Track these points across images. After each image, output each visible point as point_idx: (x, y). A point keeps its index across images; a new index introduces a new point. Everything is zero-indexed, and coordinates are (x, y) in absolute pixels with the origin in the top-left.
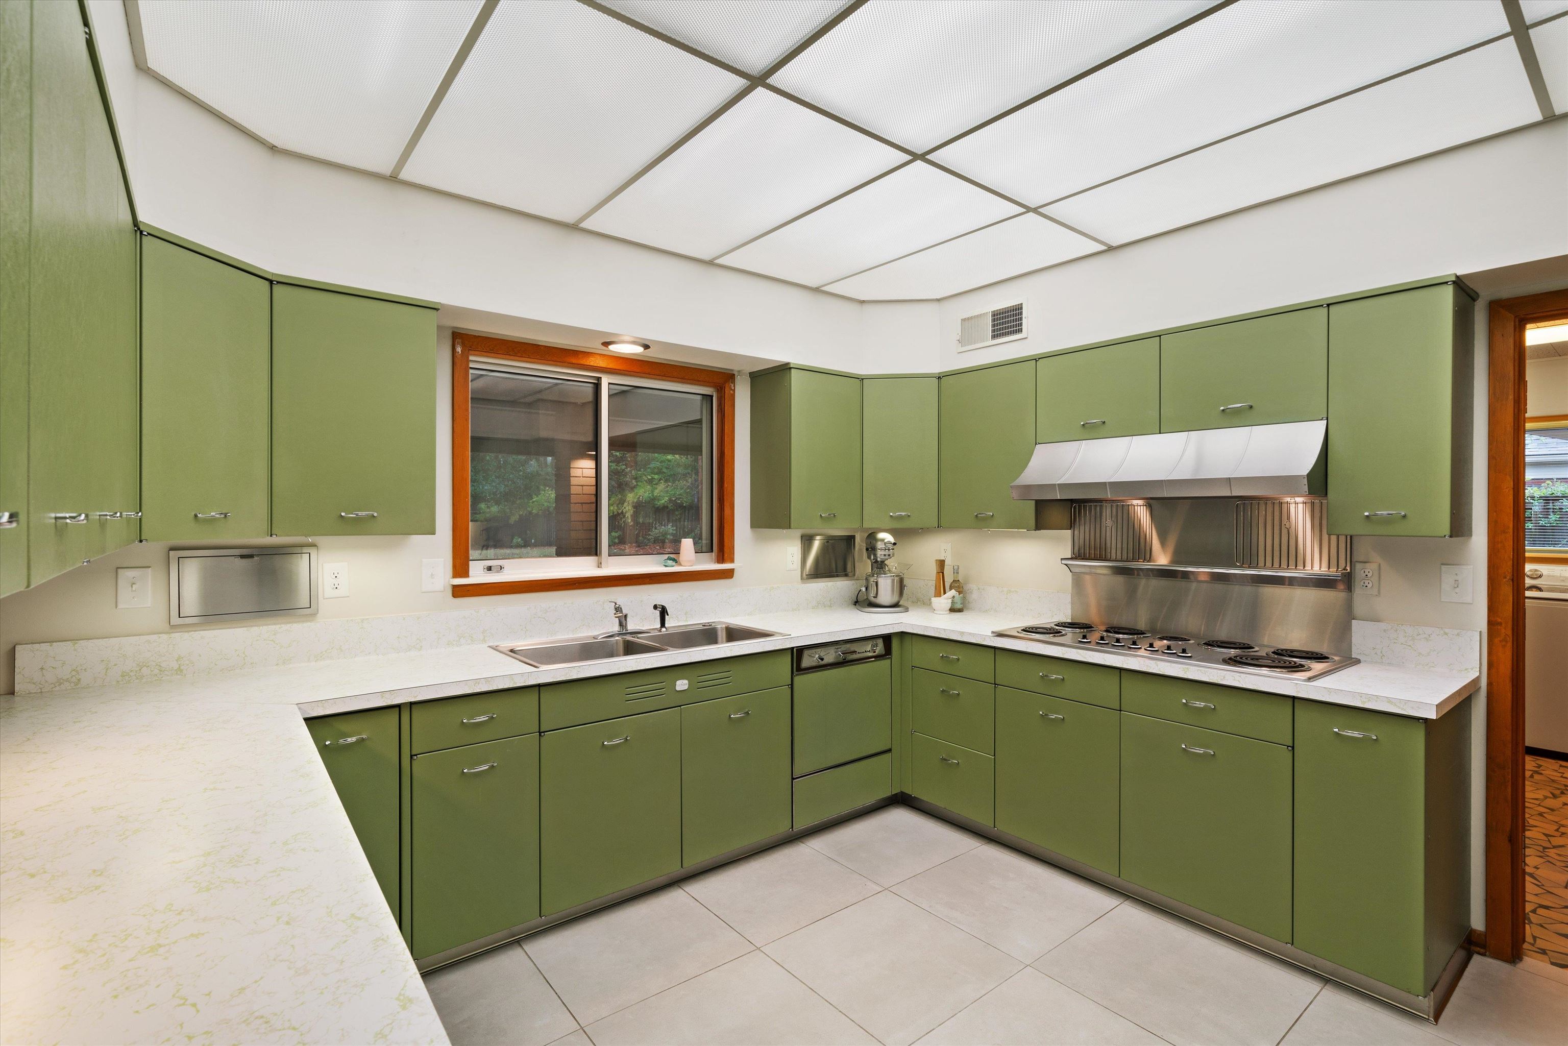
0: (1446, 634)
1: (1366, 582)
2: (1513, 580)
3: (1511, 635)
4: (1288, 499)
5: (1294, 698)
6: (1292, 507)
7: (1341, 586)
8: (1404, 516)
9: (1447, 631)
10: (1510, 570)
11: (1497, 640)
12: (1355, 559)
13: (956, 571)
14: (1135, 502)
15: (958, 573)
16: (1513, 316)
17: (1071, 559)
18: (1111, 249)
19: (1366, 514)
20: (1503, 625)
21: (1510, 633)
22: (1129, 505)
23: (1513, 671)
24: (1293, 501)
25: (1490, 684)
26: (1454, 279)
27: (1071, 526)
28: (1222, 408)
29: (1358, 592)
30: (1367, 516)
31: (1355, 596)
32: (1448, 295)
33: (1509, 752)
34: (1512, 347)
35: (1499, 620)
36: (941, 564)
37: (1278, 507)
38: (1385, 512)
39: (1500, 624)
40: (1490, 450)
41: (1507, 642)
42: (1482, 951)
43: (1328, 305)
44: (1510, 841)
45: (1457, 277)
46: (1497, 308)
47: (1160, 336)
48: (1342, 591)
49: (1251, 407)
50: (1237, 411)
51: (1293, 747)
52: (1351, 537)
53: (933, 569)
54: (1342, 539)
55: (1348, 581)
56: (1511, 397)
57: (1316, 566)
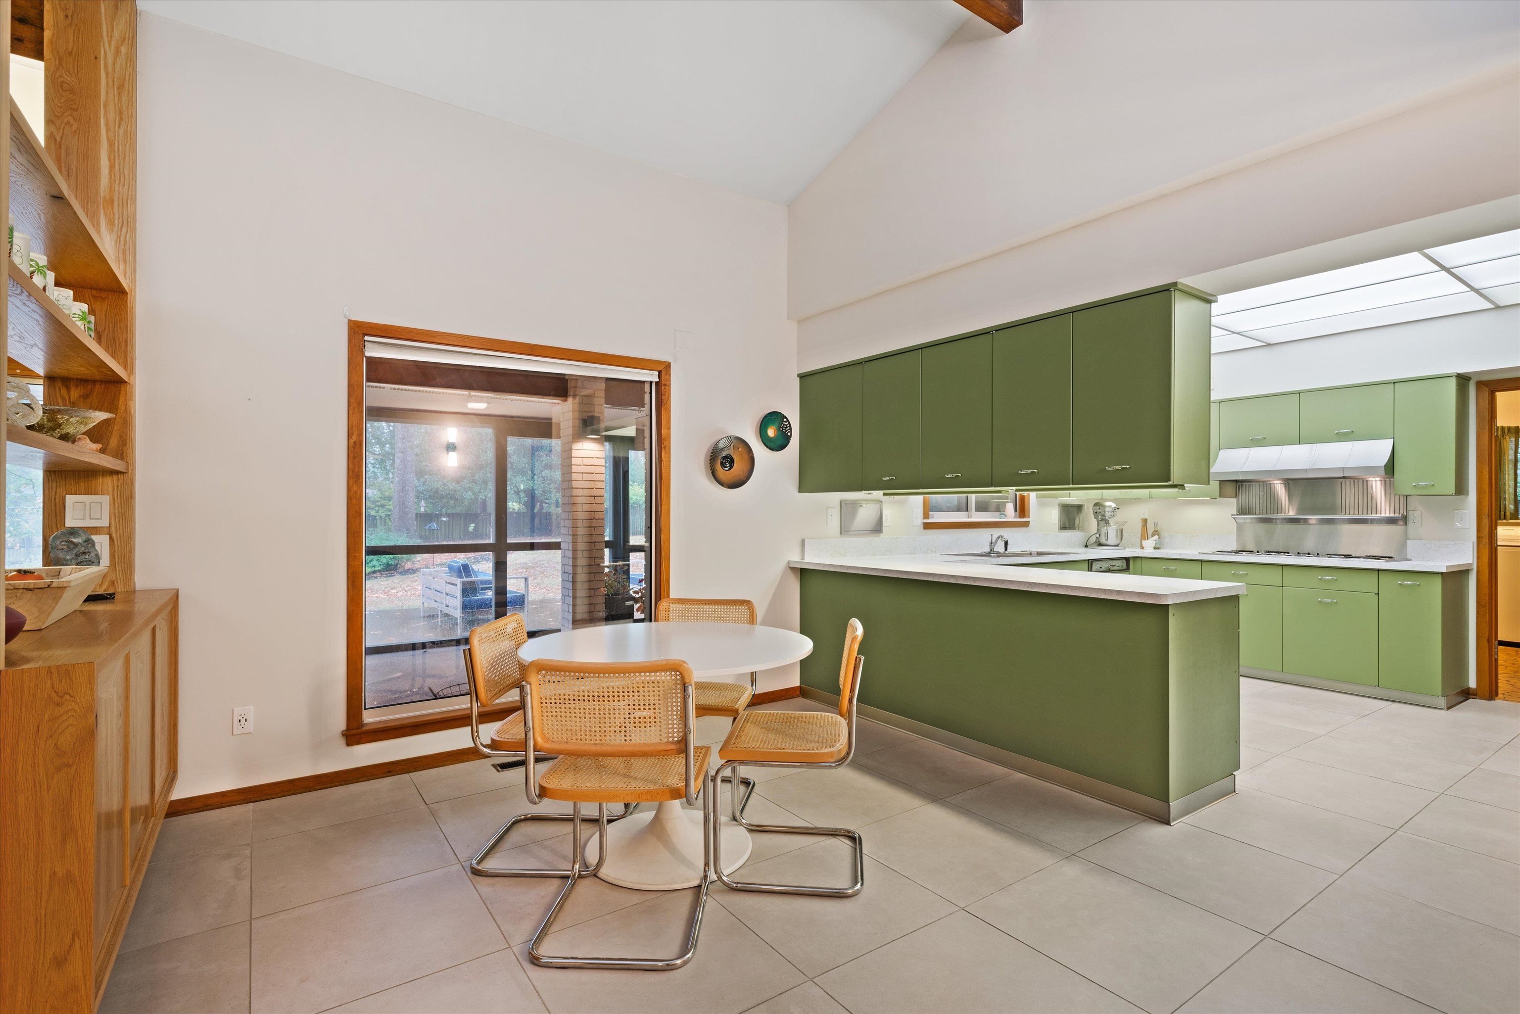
0: (1456, 544)
1: (1415, 520)
2: (1489, 516)
3: (1488, 542)
4: (1371, 479)
5: (1378, 570)
6: (1374, 484)
7: (1401, 523)
8: (1433, 485)
9: (1456, 542)
10: (1487, 511)
11: (1481, 546)
12: (1408, 509)
13: (1156, 525)
14: (1275, 482)
15: (1157, 526)
16: (1488, 389)
17: (1237, 515)
18: (1269, 345)
19: (1414, 484)
20: (1484, 538)
21: (1487, 541)
22: (1271, 484)
23: (1489, 560)
24: (1374, 480)
25: (1478, 567)
26: (1456, 375)
27: (1236, 496)
28: (1336, 432)
29: (1410, 525)
30: (1415, 485)
31: (1409, 528)
32: (1453, 382)
33: (1487, 599)
34: (1488, 403)
35: (1482, 536)
36: (1145, 521)
37: (1365, 483)
38: (1424, 483)
39: (1483, 537)
40: (1477, 453)
41: (1486, 546)
42: (1474, 697)
43: (1394, 383)
44: (1488, 642)
45: (1458, 374)
46: (1480, 384)
47: (1299, 393)
48: (1402, 525)
49: (1353, 432)
50: (1346, 434)
51: (1378, 594)
52: (1407, 496)
53: (1139, 525)
54: (1402, 498)
55: (1405, 519)
56: (1487, 428)
57: (1386, 512)
